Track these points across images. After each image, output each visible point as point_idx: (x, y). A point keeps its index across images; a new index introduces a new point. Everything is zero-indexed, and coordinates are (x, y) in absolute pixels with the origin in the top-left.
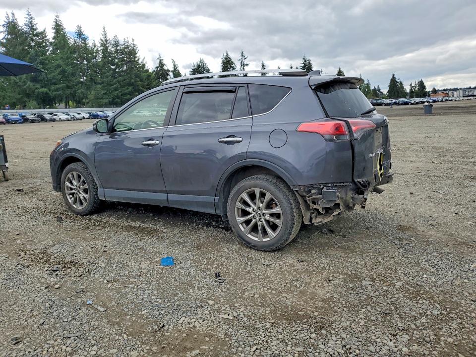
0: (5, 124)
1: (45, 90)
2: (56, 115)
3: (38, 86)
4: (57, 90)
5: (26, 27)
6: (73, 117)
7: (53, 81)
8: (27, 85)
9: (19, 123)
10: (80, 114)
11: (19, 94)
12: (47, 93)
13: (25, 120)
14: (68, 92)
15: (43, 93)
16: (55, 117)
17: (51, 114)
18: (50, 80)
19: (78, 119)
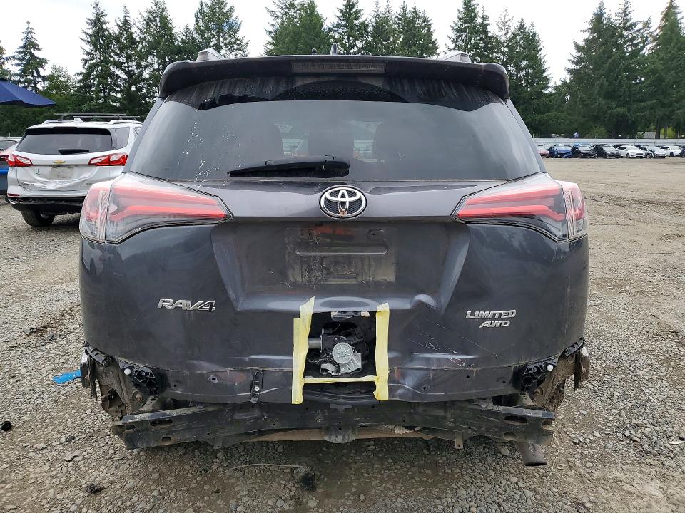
0: (548, 158)
1: (621, 110)
2: (623, 148)
3: (613, 105)
4: (642, 110)
5: (617, 18)
6: (650, 152)
7: (639, 96)
8: (597, 104)
9: (566, 157)
10: (667, 148)
11: (584, 117)
12: (624, 115)
13: (575, 153)
14: (660, 113)
15: (617, 115)
16: (620, 151)
17: (616, 146)
18: (634, 94)
19: (657, 157)
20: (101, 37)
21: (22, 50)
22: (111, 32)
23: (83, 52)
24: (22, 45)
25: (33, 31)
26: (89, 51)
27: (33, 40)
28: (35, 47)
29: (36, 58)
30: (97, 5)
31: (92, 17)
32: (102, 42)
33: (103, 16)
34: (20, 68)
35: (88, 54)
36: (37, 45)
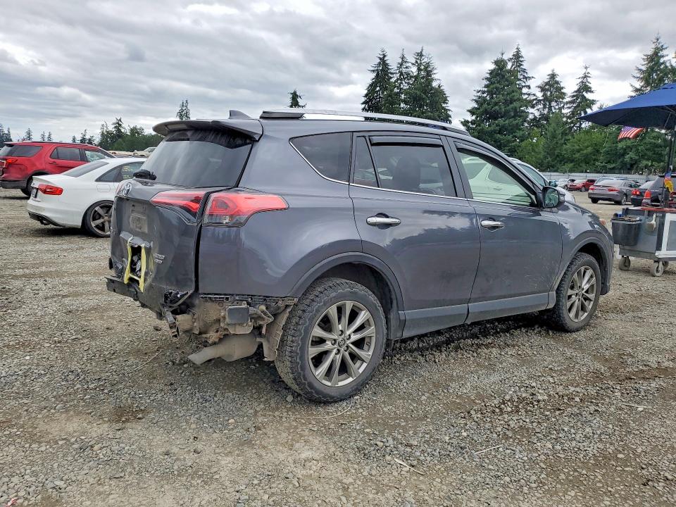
20: (656, 71)
21: (575, 94)
22: (668, 64)
23: (631, 89)
24: (576, 90)
25: (589, 75)
26: (638, 87)
27: (587, 84)
28: (588, 89)
29: (587, 100)
30: (658, 40)
31: (650, 52)
32: (656, 77)
33: (662, 50)
34: (569, 110)
35: (637, 90)
36: (590, 88)
